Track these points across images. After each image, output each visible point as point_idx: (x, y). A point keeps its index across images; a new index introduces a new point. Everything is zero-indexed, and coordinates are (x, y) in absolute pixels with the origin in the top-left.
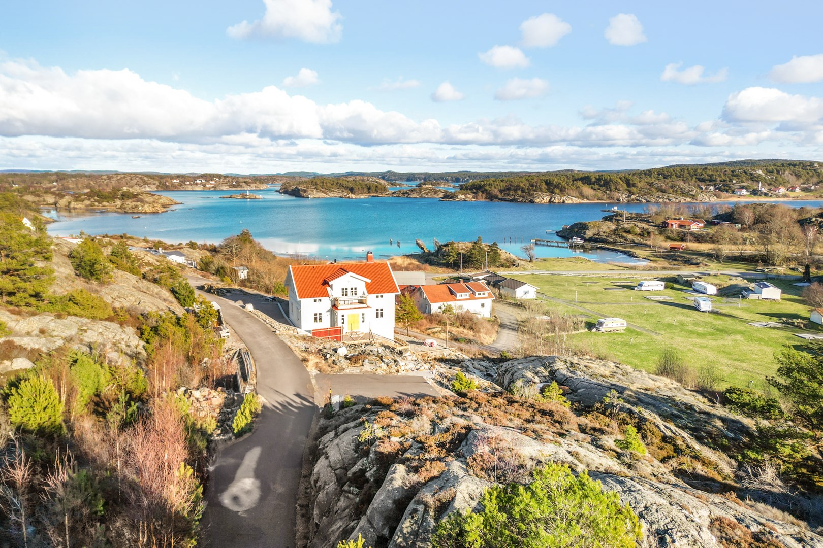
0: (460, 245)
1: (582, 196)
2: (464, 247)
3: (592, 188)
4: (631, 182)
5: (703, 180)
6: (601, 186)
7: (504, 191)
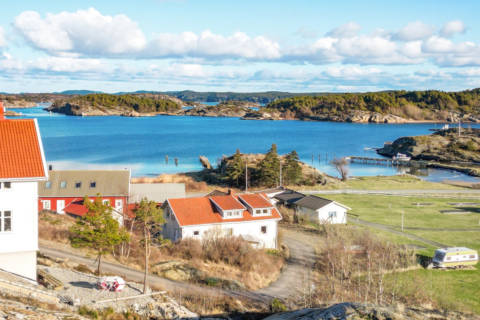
0: (249, 157)
1: (407, 114)
2: (255, 160)
3: (418, 106)
4: (463, 99)
6: (428, 103)
7: (316, 109)
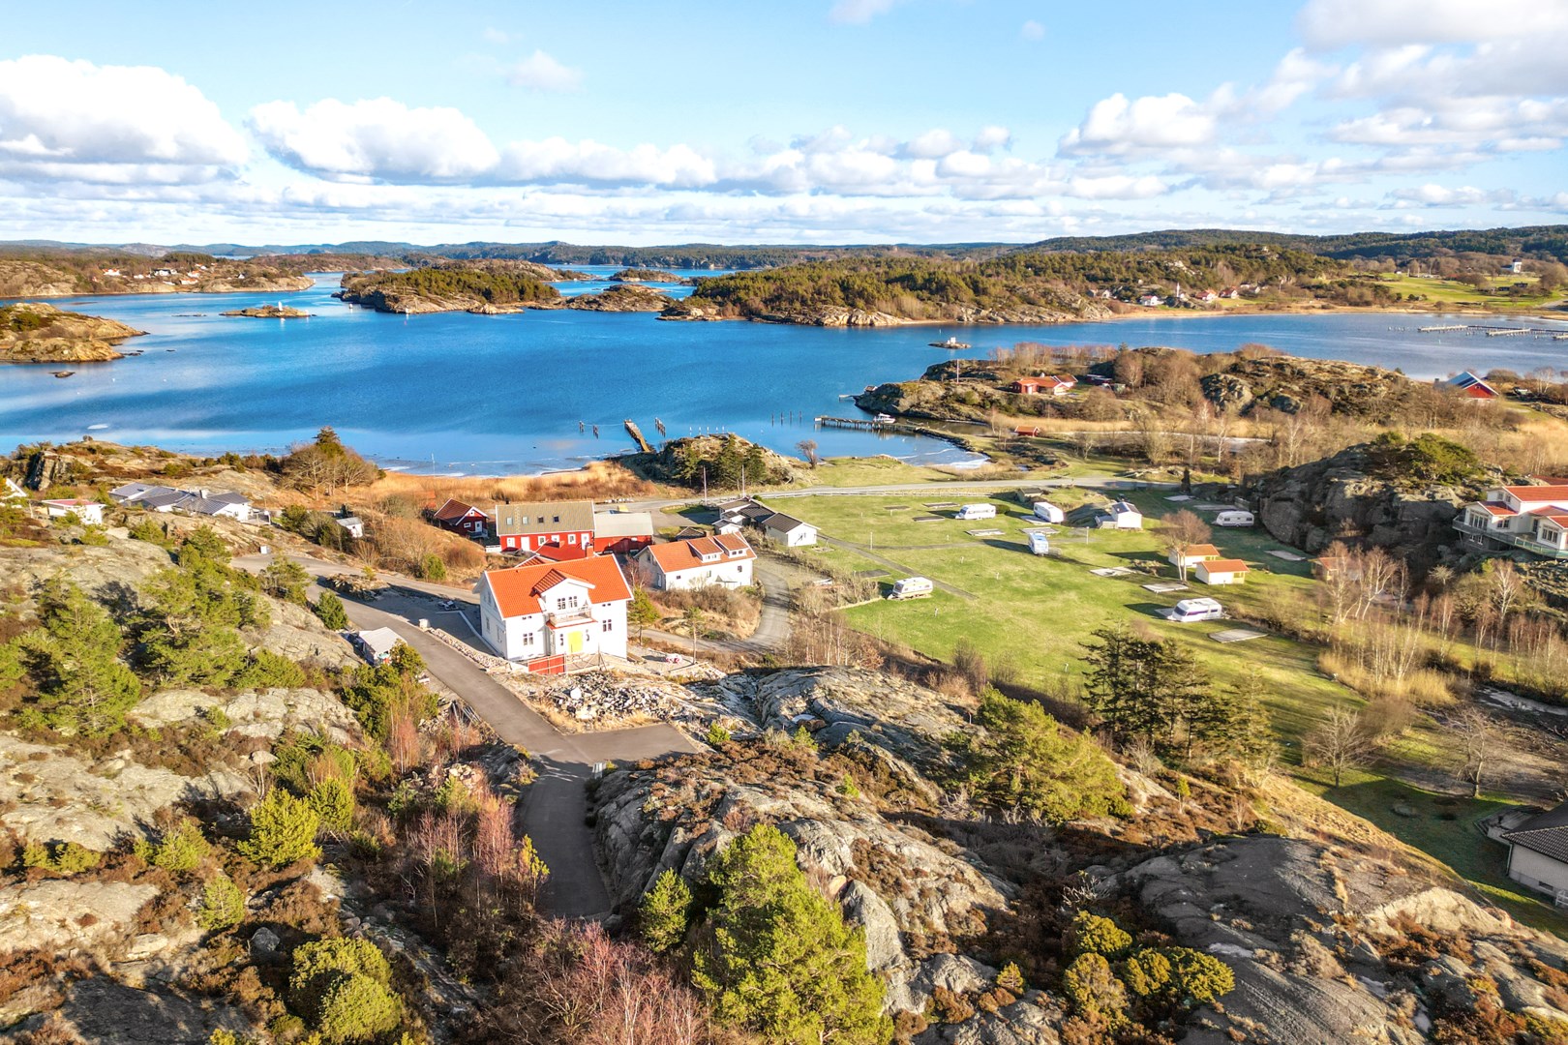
0: (701, 444)
1: (902, 312)
2: (708, 449)
3: (918, 297)
4: (980, 286)
5: (1093, 279)
6: (932, 293)
7: (771, 301)
